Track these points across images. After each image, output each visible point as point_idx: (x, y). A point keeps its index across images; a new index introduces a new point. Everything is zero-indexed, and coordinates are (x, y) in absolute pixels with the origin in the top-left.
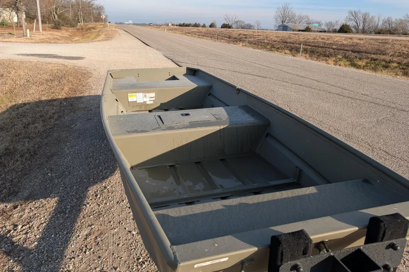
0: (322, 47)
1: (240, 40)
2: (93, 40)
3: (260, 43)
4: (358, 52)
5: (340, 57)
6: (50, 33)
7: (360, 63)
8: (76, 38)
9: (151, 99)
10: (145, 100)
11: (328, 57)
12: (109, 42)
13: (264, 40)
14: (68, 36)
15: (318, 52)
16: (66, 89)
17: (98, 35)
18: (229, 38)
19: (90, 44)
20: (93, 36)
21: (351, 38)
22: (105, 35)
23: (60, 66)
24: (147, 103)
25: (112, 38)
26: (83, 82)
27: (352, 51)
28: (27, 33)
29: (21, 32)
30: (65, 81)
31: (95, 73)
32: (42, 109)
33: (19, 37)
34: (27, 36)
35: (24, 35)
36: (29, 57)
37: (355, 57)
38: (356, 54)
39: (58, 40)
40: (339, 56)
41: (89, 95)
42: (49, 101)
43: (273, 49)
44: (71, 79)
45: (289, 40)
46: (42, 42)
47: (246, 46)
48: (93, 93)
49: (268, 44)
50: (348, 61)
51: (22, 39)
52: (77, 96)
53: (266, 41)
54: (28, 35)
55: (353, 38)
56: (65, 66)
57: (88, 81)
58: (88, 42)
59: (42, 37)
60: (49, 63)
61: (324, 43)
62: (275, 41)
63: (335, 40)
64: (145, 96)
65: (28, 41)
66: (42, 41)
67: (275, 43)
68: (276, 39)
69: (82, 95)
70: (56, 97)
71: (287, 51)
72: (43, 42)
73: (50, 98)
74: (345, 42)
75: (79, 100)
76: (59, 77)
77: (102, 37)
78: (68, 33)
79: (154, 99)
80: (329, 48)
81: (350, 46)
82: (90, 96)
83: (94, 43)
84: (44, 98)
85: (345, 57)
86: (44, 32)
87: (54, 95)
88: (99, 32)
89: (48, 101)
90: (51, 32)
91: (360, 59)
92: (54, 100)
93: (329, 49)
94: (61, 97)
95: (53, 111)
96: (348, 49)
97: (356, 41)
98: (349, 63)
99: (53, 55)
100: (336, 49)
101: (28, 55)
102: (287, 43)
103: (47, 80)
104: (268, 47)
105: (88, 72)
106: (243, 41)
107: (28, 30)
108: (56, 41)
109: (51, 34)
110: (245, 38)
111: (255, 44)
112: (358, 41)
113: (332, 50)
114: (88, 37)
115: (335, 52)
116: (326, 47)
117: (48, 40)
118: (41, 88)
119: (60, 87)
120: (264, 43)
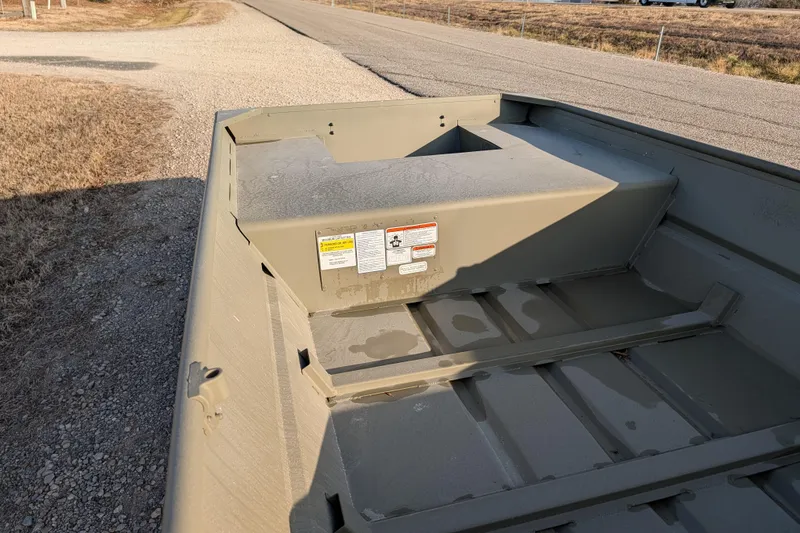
0: (686, 36)
1: (497, 23)
2: (178, 24)
3: (543, 30)
4: (775, 46)
5: (733, 56)
6: (82, 9)
7: (785, 70)
8: (142, 21)
9: (417, 254)
10: (394, 258)
11: (705, 56)
12: (213, 28)
13: (550, 21)
14: (123, 17)
15: (679, 47)
16: (97, 156)
17: (188, 15)
18: (470, 18)
19: (172, 33)
20: (177, 17)
21: (747, 16)
22: (205, 13)
23: (91, 86)
24: (403, 271)
25: (219, 19)
26: (147, 134)
27: (760, 44)
28: (30, 11)
29: (19, 8)
30: (96, 131)
31: (180, 107)
32: (11, 232)
33: (11, 19)
34: (30, 17)
35: (25, 15)
36: (18, 65)
37: (770, 56)
38: (771, 51)
39: (102, 24)
40: (730, 56)
41: (160, 177)
42: (41, 199)
43: (573, 41)
44: (114, 123)
45: (605, 22)
46: (64, 28)
47: (511, 34)
48: (173, 170)
49: (560, 31)
50: (754, 66)
51: (15, 24)
52: (125, 180)
53: (554, 24)
54: (34, 15)
55: (753, 13)
56: (101, 85)
57: (160, 130)
58: (167, 29)
59: (64, 19)
60: (63, 80)
61: (691, 28)
62: (577, 24)
63: (712, 19)
64: (396, 244)
65: (32, 27)
66: (66, 27)
67: (576, 27)
68: (577, 19)
69: (139, 178)
70: (64, 186)
71: (607, 46)
72: (65, 30)
73: (46, 188)
74: (737, 24)
75: (130, 197)
76: (81, 119)
77: (198, 16)
78: (125, 11)
79: (432, 252)
80: (702, 37)
81: (753, 32)
82: (164, 181)
83: (179, 31)
84: (28, 189)
85: (745, 56)
86: (71, 9)
87: (58, 176)
88: (191, 7)
89: (37, 197)
90: (87, 9)
91: (783, 61)
92: (56, 196)
93: (704, 41)
94: (75, 185)
95: (42, 243)
96: (749, 38)
97: (759, 20)
98: (757, 71)
99: (79, 58)
100: (720, 39)
101: (15, 59)
102: (602, 27)
103: (50, 129)
104: (562, 36)
105: (161, 104)
106: (504, 25)
107: (33, 4)
108: (96, 26)
109: (86, 13)
110: (508, 18)
111: (530, 30)
112: (767, 21)
113: (711, 43)
114: (168, 19)
115: (719, 46)
116: (697, 36)
117: (77, 25)
118: (30, 151)
119: (81, 149)
120: (550, 27)
